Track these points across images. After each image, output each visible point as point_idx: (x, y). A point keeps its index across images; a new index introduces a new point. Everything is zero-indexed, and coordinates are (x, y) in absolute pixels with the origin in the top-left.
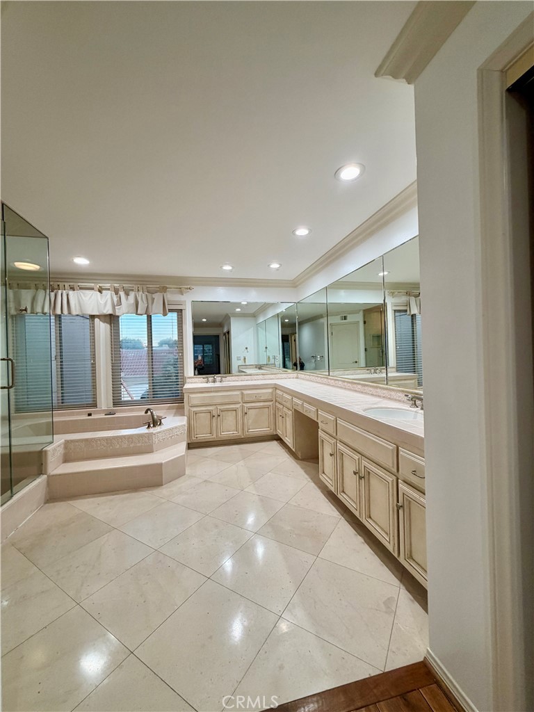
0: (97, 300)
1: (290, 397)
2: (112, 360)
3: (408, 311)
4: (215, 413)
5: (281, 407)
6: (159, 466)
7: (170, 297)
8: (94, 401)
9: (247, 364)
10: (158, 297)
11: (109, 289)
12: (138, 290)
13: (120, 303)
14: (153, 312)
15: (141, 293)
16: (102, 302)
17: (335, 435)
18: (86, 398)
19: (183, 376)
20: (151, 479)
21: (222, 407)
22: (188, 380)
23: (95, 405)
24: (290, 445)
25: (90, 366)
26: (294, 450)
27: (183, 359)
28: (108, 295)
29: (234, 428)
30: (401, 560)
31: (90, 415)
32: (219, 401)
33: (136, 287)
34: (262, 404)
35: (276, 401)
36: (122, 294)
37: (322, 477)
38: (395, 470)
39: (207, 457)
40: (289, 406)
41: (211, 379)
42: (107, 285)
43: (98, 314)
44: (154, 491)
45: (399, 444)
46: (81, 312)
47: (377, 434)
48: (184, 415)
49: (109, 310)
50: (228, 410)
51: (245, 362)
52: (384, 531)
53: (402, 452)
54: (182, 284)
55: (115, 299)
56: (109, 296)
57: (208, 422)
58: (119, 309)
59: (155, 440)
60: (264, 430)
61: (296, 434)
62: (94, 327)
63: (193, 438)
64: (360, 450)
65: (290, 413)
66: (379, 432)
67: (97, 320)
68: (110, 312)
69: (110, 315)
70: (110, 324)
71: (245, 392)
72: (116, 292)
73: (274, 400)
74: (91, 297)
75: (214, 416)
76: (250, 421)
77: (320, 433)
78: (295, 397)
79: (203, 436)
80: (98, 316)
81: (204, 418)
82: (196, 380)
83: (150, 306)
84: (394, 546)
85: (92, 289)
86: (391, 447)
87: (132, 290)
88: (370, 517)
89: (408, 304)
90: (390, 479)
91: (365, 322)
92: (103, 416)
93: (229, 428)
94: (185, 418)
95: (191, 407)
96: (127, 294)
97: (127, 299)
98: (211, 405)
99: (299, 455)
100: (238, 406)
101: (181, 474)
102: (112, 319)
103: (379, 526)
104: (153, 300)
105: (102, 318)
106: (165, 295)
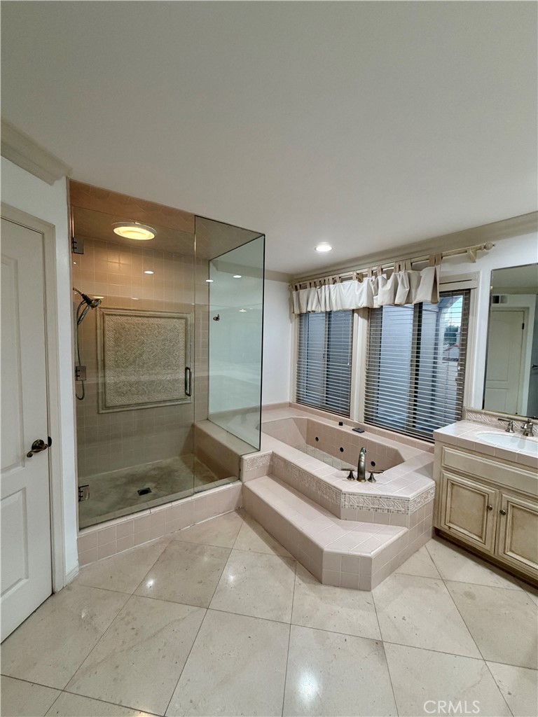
0: (355, 291)
4: (494, 504)
10: (427, 273)
11: (367, 275)
12: (400, 270)
13: (377, 291)
14: (417, 298)
15: (402, 273)
16: (358, 294)
19: (462, 405)
21: (512, 499)
22: (468, 415)
27: (464, 376)
31: (341, 424)
32: (507, 483)
33: (397, 265)
36: (379, 278)
42: (366, 271)
43: (356, 307)
46: (342, 306)
49: (363, 303)
50: (531, 513)
55: (373, 286)
56: (365, 284)
58: (377, 299)
62: (353, 323)
67: (355, 315)
69: (367, 308)
70: (368, 319)
72: (376, 277)
74: (350, 288)
75: (489, 508)
79: (463, 532)
80: (357, 311)
81: (470, 502)
82: (485, 418)
83: (413, 291)
85: (352, 278)
92: (350, 430)
93: (528, 551)
94: (431, 484)
95: (447, 469)
97: (384, 284)
98: (487, 483)
101: (361, 586)
102: (370, 313)
104: (419, 278)
105: (361, 312)
106: (438, 267)
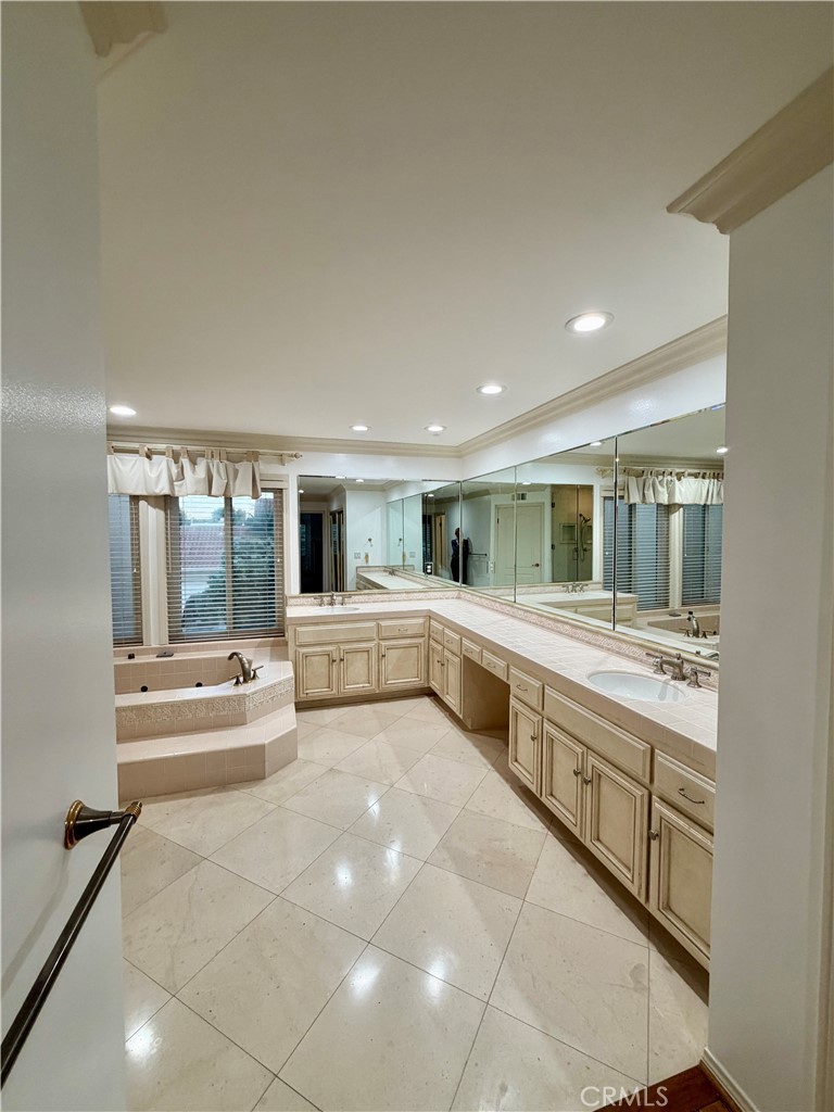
0: (144, 470)
1: (457, 637)
2: (168, 569)
3: (626, 497)
4: (335, 656)
5: (440, 648)
6: (259, 750)
7: (264, 468)
8: (137, 634)
9: (370, 564)
10: (244, 469)
11: (163, 453)
12: (213, 456)
13: (181, 476)
14: (237, 492)
15: (216, 461)
16: (153, 475)
17: (540, 709)
18: (125, 630)
19: (283, 594)
20: (246, 769)
21: (348, 647)
22: (290, 602)
23: (141, 642)
24: (454, 709)
25: (131, 578)
26: (461, 717)
27: (283, 567)
28: (162, 464)
29: (364, 679)
30: (652, 908)
31: (131, 657)
32: (342, 637)
33: (208, 450)
34: (408, 641)
35: (429, 636)
36: (185, 461)
37: (513, 767)
38: (646, 780)
39: (325, 726)
40: (456, 650)
41: (326, 600)
42: (161, 447)
43: (145, 493)
44: (254, 789)
45: (654, 744)
46: (117, 489)
47: (617, 722)
48: (288, 660)
49: (163, 489)
50: (356, 651)
51: (367, 562)
52: (623, 864)
53: (660, 757)
54: (283, 448)
55: (174, 470)
56: (164, 465)
57: (324, 670)
58: (181, 486)
59: (249, 705)
60: (411, 680)
61: (466, 693)
62: (137, 514)
63: (302, 695)
64: (584, 738)
65: (457, 660)
66: (618, 719)
67: (142, 503)
68: (166, 491)
69: (165, 496)
70: (165, 511)
71: (383, 623)
72: (176, 457)
73: (428, 634)
74: (133, 467)
75: (334, 661)
76: (390, 667)
77: (513, 702)
78: (466, 637)
79: (317, 691)
80: (145, 498)
81: (319, 664)
82: (304, 601)
83: (231, 483)
84: (640, 888)
85: (136, 452)
86: (643, 746)
87: (203, 456)
88: (598, 840)
89: (626, 488)
90: (639, 792)
91: (553, 505)
92: (153, 659)
93: (357, 679)
94: (289, 665)
95: (300, 646)
96: (194, 463)
97: (194, 471)
98: (330, 644)
99: (469, 724)
100: (371, 644)
101: (291, 759)
102: (168, 502)
103: (613, 854)
104: (236, 472)
105: (152, 501)
106: (256, 465)
